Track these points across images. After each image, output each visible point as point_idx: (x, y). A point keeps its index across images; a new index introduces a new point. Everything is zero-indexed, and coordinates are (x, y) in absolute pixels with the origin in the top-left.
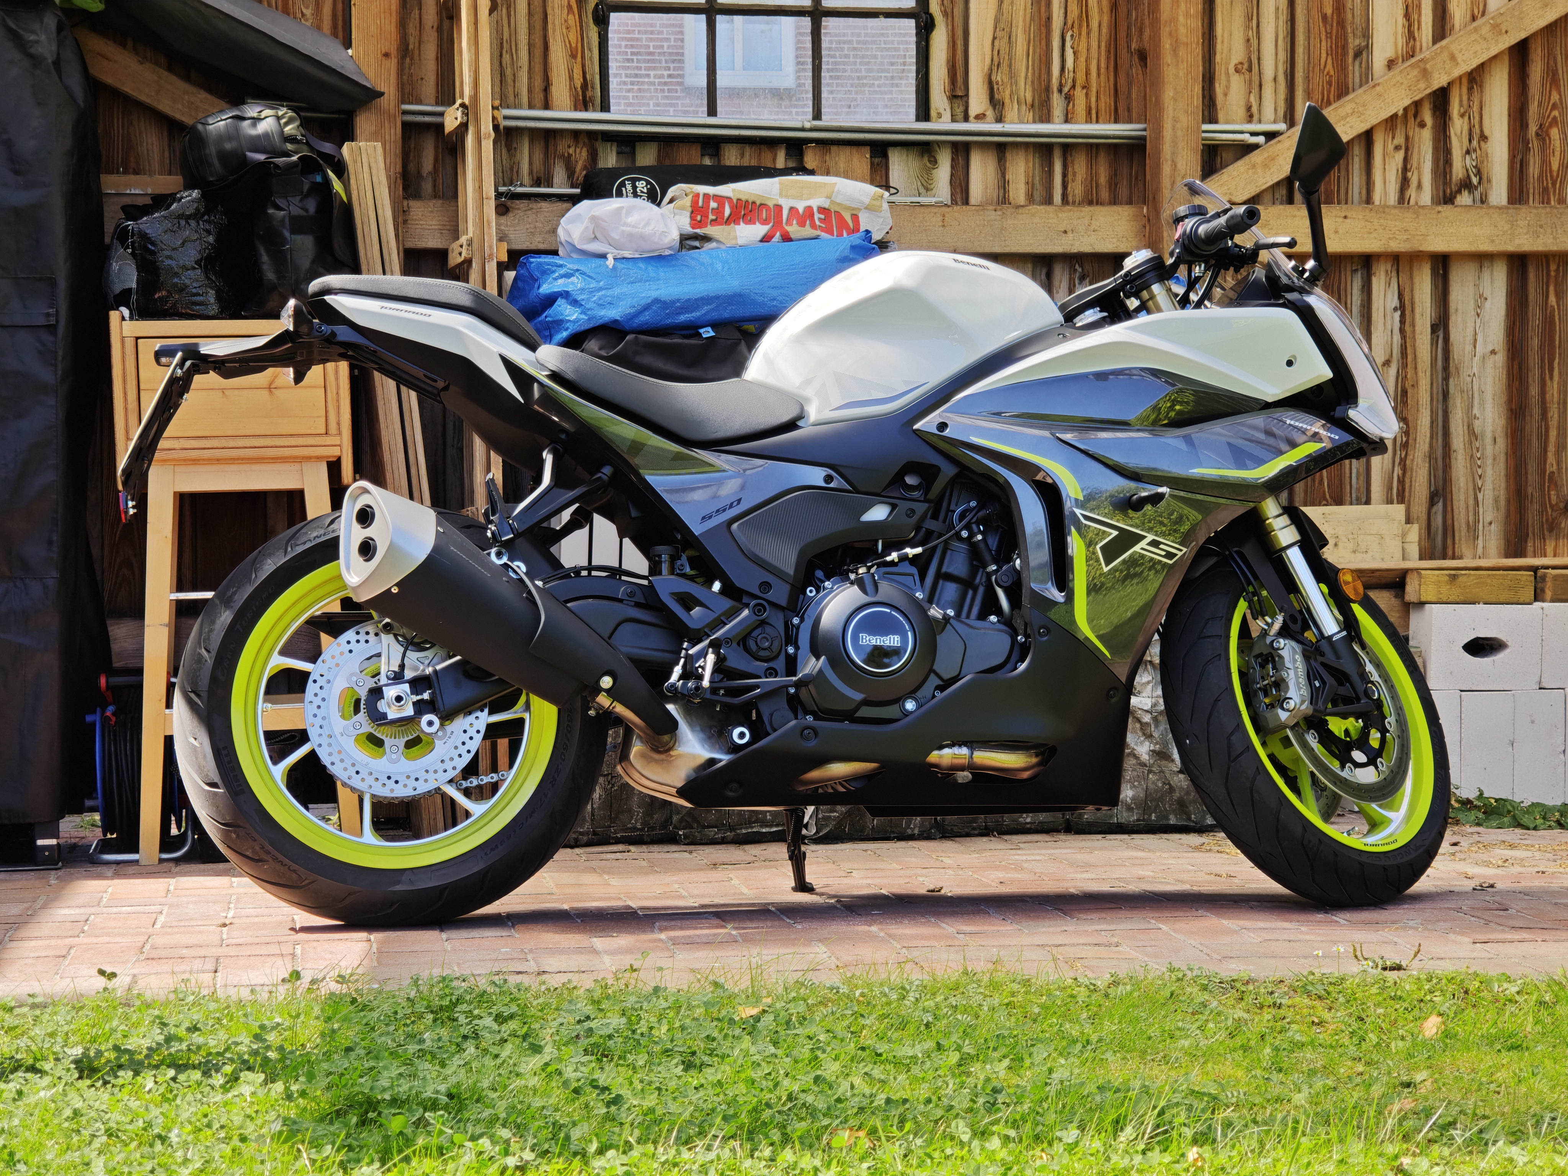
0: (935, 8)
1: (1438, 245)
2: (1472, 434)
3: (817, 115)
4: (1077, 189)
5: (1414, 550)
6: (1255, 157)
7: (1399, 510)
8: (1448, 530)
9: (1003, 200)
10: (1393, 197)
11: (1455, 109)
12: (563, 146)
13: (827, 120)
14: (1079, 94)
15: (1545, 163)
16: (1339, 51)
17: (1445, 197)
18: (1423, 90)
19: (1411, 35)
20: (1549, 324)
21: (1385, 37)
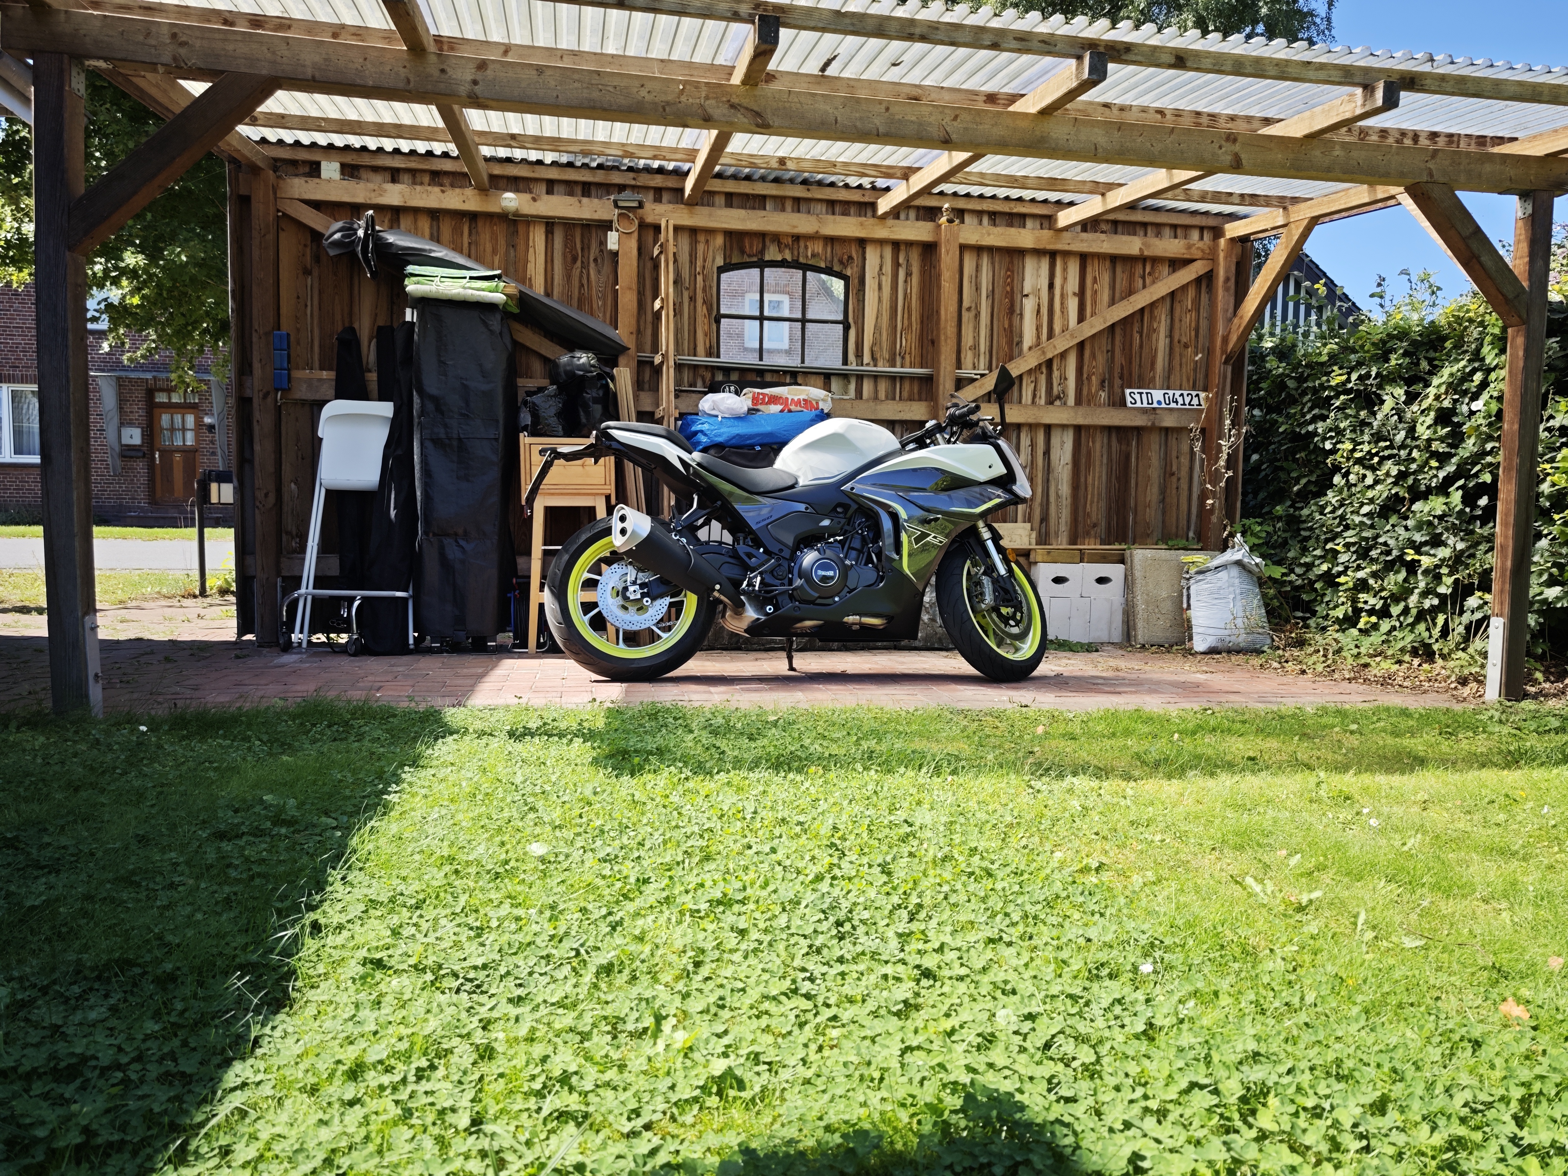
0: (851, 320)
1: (1047, 421)
2: (1058, 496)
3: (803, 362)
4: (905, 394)
5: (1034, 541)
6: (976, 384)
7: (1028, 525)
8: (1047, 534)
9: (876, 398)
10: (1030, 402)
11: (1055, 367)
12: (701, 371)
13: (807, 364)
14: (907, 357)
15: (1089, 390)
16: (1010, 343)
17: (1050, 402)
18: (1043, 359)
19: (1038, 337)
20: (1089, 453)
21: (1028, 338)
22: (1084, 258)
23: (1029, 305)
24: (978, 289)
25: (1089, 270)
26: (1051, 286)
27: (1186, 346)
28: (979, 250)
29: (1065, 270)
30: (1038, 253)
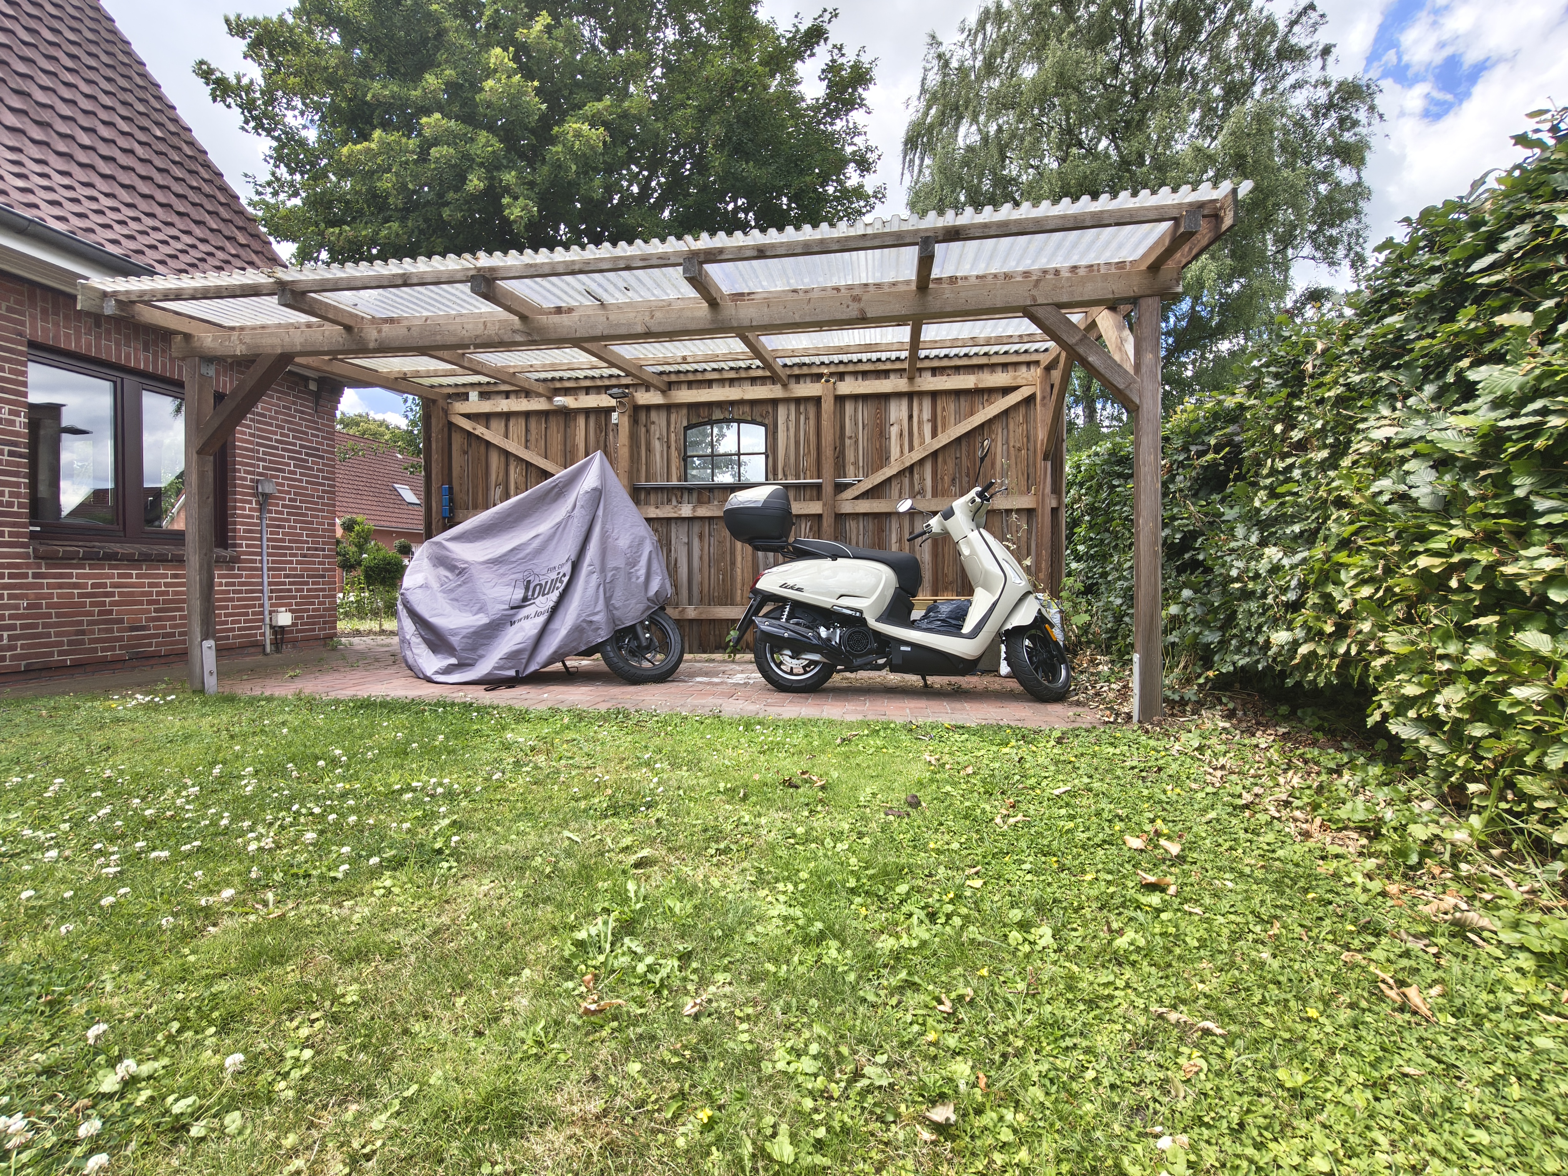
0: (770, 451)
3: (739, 480)
4: (807, 497)
10: (897, 497)
11: (915, 471)
12: (675, 491)
14: (808, 472)
15: (943, 486)
16: (881, 458)
17: (913, 496)
18: (906, 465)
19: (902, 451)
21: (895, 452)
22: (934, 395)
23: (894, 431)
24: (856, 424)
25: (939, 402)
26: (911, 417)
27: (1019, 450)
28: (855, 397)
29: (920, 404)
30: (899, 395)
